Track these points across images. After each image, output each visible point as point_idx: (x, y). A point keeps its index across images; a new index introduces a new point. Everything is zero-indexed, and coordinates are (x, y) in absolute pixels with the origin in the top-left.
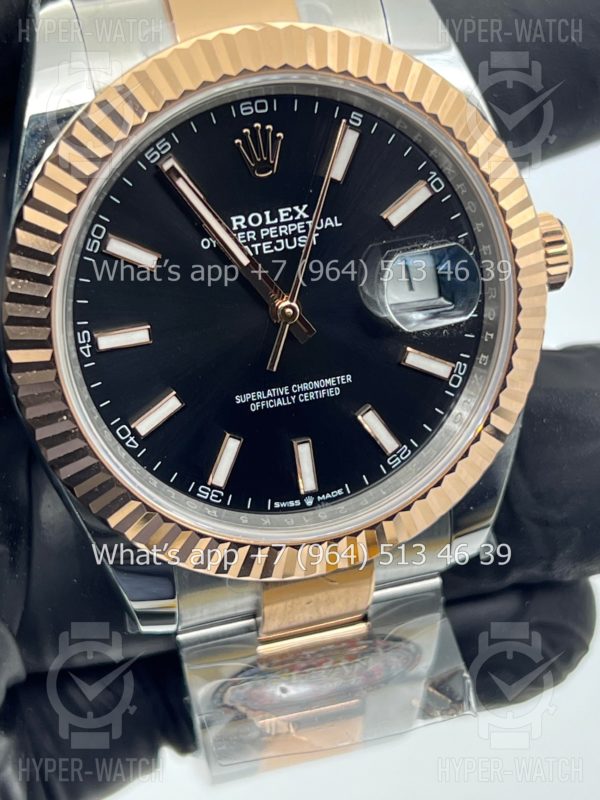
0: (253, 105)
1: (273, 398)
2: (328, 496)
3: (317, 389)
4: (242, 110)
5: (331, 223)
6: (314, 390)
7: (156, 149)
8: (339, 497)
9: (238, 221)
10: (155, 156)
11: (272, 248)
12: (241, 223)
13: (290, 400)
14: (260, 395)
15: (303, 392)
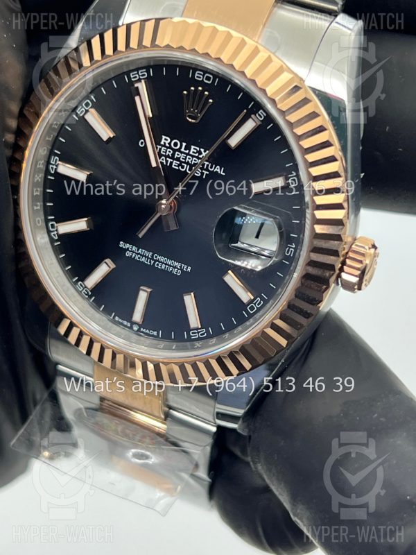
0: (203, 76)
1: (141, 255)
2: (148, 331)
3: (168, 265)
4: (196, 75)
5: (219, 170)
6: (166, 264)
7: (138, 73)
8: (153, 336)
9: (165, 140)
10: (136, 77)
11: (178, 166)
12: (167, 142)
13: (150, 262)
14: (134, 249)
15: (159, 262)
